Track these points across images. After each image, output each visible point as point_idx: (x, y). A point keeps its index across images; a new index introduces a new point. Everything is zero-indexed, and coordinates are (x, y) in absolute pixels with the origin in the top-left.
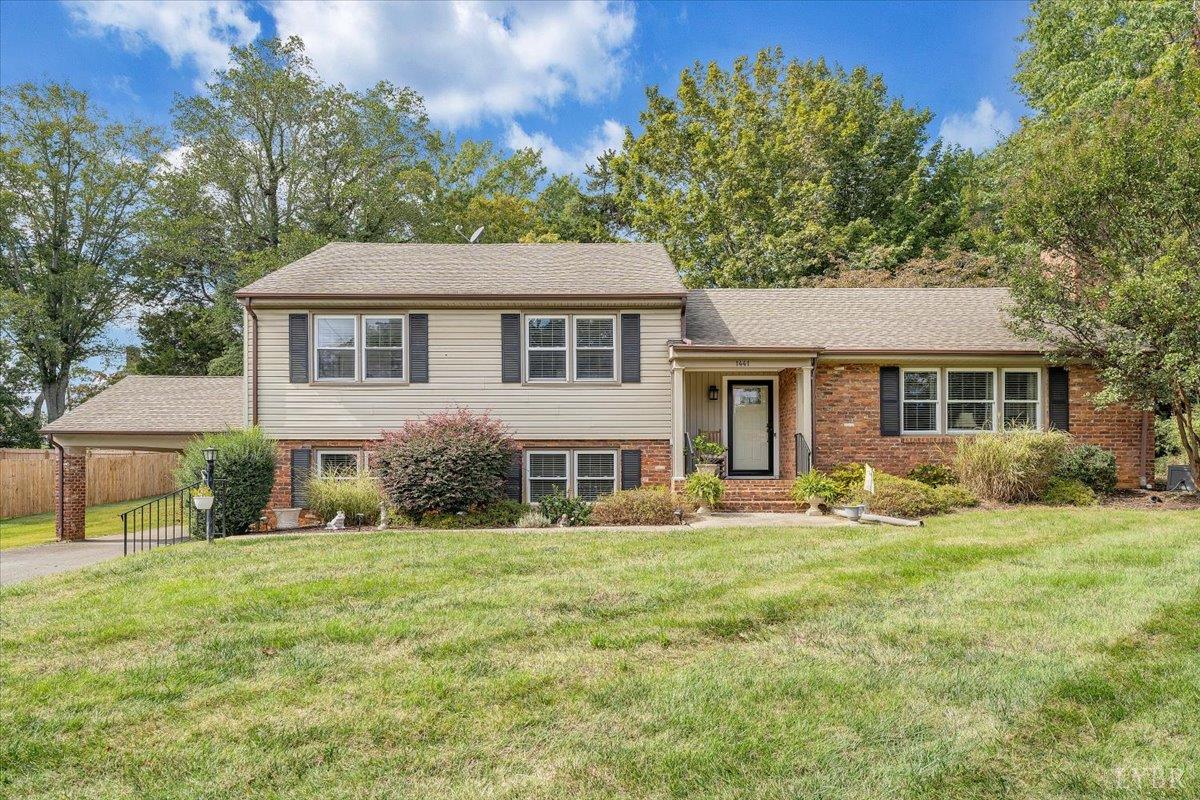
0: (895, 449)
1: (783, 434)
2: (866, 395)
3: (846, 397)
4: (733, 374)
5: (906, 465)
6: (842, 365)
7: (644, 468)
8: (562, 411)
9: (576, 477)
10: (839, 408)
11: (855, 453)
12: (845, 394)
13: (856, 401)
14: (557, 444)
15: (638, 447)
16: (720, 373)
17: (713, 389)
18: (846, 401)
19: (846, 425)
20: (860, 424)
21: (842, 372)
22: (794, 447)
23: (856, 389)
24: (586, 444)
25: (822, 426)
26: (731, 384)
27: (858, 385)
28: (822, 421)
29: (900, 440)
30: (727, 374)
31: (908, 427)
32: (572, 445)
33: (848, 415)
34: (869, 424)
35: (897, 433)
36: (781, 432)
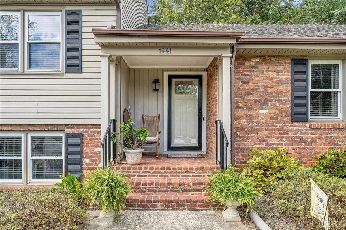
0: (304, 134)
1: (209, 119)
2: (279, 84)
3: (262, 86)
4: (172, 70)
5: (312, 149)
6: (258, 57)
7: (86, 150)
8: (13, 98)
9: (30, 157)
10: (255, 96)
11: (269, 137)
12: (260, 84)
13: (270, 90)
14: (10, 128)
15: (80, 131)
16: (162, 69)
17: (156, 82)
18: (261, 90)
19: (261, 111)
20: (272, 111)
21: (258, 63)
22: (215, 132)
23: (271, 79)
24: (36, 128)
25: (240, 113)
26: (170, 77)
27: (271, 75)
28: (239, 108)
29: (308, 125)
30: (167, 70)
31: (314, 114)
32: (27, 128)
33: (263, 103)
34: (281, 111)
35: (306, 120)
36: (208, 116)
